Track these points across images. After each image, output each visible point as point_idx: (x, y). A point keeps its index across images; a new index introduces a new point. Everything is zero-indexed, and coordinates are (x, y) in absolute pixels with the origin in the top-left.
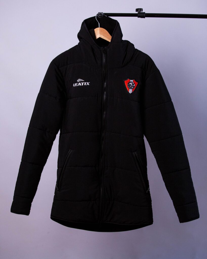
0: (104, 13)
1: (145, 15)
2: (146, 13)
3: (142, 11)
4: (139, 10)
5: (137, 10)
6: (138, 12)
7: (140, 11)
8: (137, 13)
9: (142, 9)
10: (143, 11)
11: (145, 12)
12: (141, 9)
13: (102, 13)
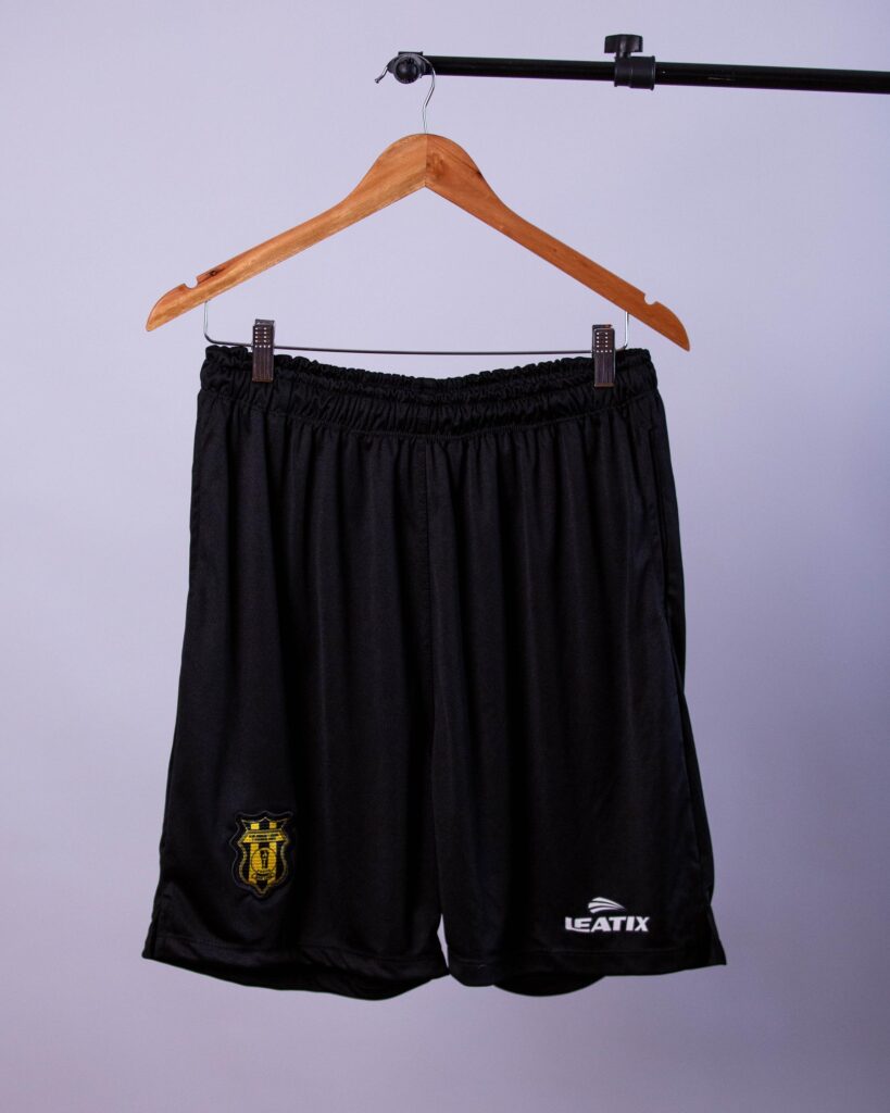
0: (427, 58)
1: (653, 73)
2: (657, 60)
3: (640, 50)
4: (622, 46)
5: (612, 43)
6: (617, 58)
7: (628, 51)
8: (611, 58)
9: (641, 38)
10: (646, 53)
11: (653, 58)
12: (634, 41)
13: (413, 56)
